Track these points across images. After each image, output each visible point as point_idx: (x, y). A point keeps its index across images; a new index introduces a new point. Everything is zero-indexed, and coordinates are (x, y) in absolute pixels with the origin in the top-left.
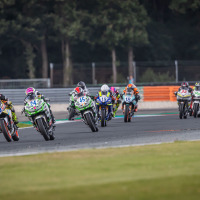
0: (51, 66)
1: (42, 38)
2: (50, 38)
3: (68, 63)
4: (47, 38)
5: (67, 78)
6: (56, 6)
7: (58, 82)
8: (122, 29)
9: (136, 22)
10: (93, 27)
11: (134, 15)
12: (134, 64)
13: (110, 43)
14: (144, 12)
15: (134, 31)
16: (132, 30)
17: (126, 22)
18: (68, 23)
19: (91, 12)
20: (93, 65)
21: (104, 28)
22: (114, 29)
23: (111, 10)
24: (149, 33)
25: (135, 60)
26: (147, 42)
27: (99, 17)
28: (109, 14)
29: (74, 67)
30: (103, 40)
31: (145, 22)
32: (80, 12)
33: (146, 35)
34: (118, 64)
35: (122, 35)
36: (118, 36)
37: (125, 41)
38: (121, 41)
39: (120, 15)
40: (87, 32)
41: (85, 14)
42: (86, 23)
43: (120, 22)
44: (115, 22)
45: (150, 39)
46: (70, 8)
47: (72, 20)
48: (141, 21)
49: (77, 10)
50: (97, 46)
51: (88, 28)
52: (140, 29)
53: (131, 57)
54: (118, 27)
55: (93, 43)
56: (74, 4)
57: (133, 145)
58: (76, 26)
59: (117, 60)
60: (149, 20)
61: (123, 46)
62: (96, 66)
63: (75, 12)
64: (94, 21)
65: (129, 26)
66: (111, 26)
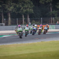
0: (5, 19)
1: (2, 11)
2: (4, 11)
3: (10, 19)
4: (3, 11)
5: (9, 23)
6: (6, 2)
7: (7, 24)
8: (26, 8)
9: (30, 6)
10: (17, 8)
11: (29, 4)
12: (29, 19)
13: (22, 13)
14: (32, 3)
15: (29, 9)
16: (28, 9)
17: (27, 7)
18: (10, 7)
19: (16, 4)
20: (17, 19)
21: (20, 8)
22: (23, 9)
23: (22, 3)
24: (34, 10)
25: (29, 18)
26: (33, 12)
27: (19, 5)
28: (22, 4)
29: (12, 20)
30: (20, 12)
31: (32, 7)
32: (13, 4)
33: (33, 10)
34: (25, 19)
35: (25, 10)
36: (24, 11)
37: (27, 12)
38: (25, 12)
39: (25, 4)
40: (15, 9)
41: (15, 4)
42: (15, 7)
43: (25, 6)
44: (23, 6)
45: (34, 12)
46: (10, 2)
47: (11, 6)
48: (31, 6)
49: (12, 3)
50: (18, 13)
51: (15, 8)
52: (31, 8)
53: (28, 17)
54: (24, 8)
55: (17, 13)
56: (11, 1)
57: (29, 43)
58: (12, 8)
59: (24, 18)
60: (34, 6)
61: (26, 13)
62: (18, 20)
63: (12, 4)
64: (17, 6)
65: (28, 8)
66: (22, 8)
